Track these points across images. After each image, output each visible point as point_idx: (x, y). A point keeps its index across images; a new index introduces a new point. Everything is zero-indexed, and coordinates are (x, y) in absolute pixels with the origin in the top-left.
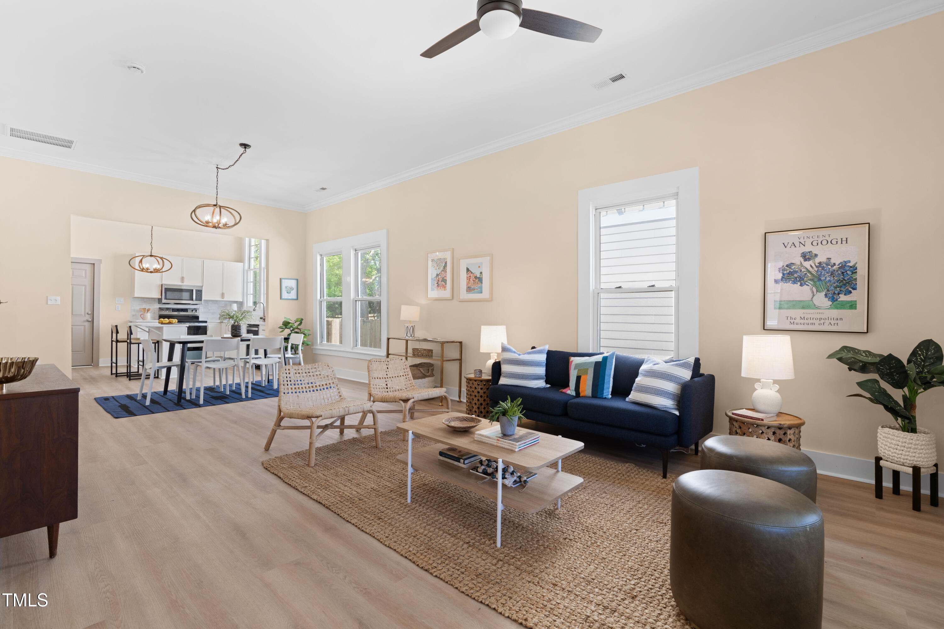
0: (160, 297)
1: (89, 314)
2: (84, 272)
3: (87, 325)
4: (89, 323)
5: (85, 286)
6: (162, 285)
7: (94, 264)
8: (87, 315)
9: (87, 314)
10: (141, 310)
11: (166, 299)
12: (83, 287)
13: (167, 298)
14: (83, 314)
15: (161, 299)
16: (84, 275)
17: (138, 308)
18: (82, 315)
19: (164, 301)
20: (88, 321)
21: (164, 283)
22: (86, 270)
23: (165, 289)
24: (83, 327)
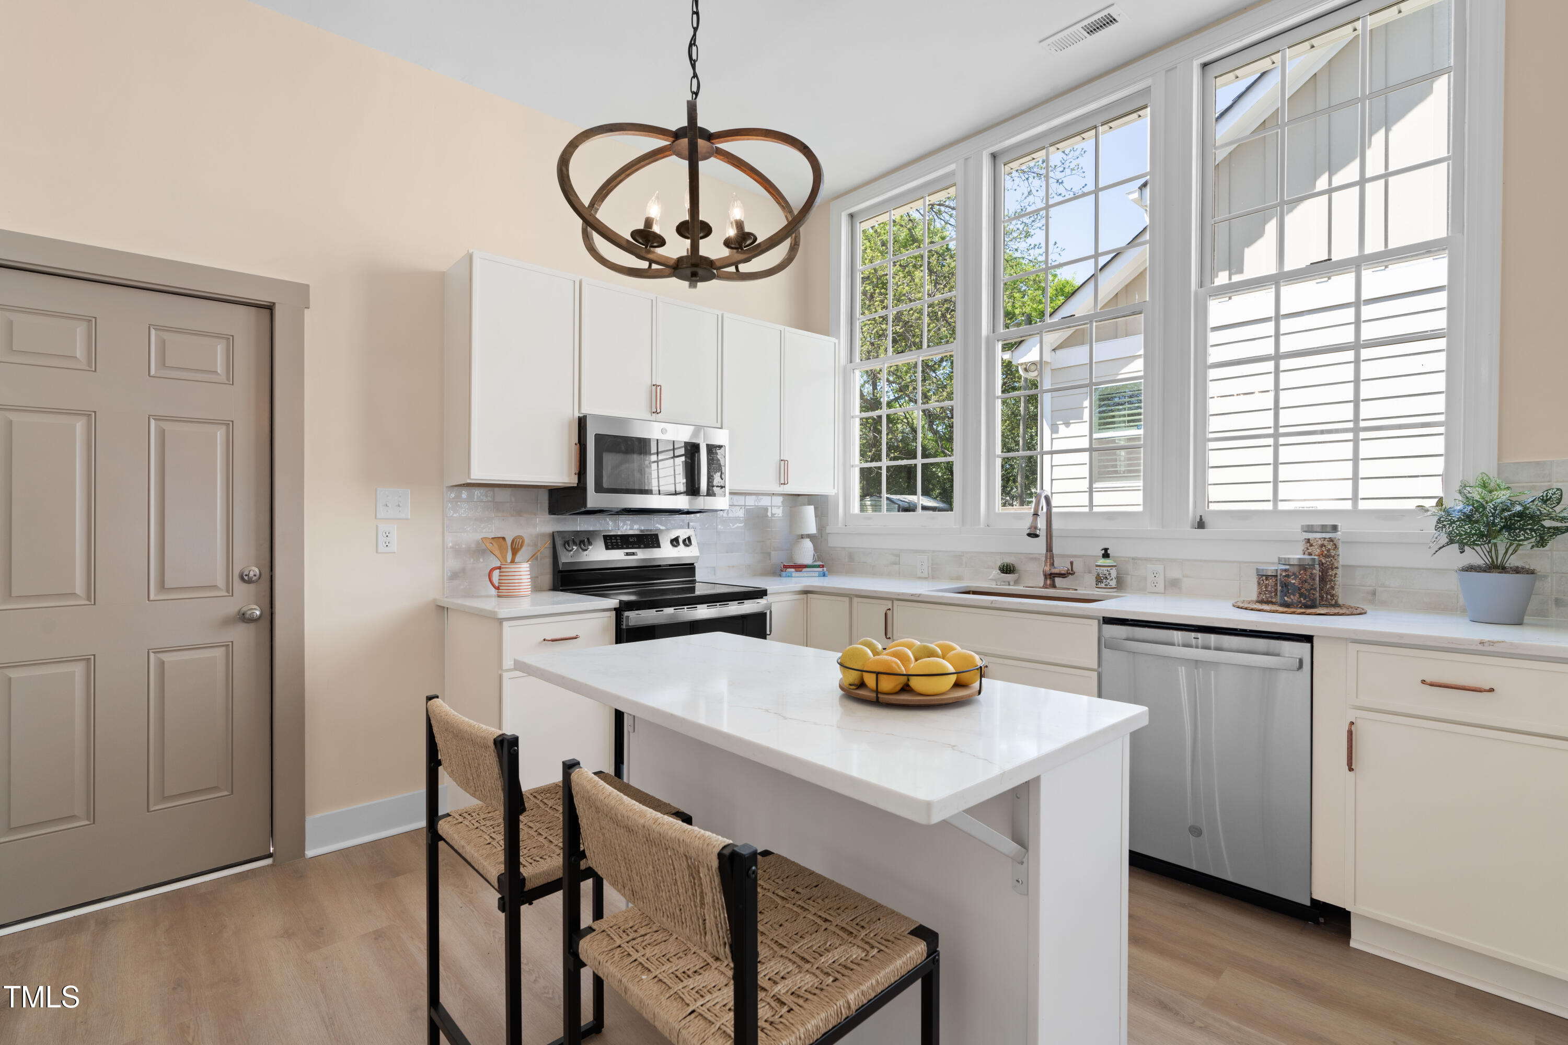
0: (572, 480)
1: (249, 581)
2: (220, 349)
3: (242, 636)
4: (252, 626)
5: (229, 425)
6: (582, 423)
7: (270, 308)
8: (239, 586)
9: (242, 578)
10: (480, 550)
11: (599, 489)
12: (220, 434)
13: (606, 485)
14: (220, 581)
15: (581, 487)
16: (220, 368)
17: (472, 535)
18: (215, 587)
19: (594, 499)
20: (243, 618)
21: (585, 411)
22: (229, 340)
23: (599, 438)
24: (219, 653)
